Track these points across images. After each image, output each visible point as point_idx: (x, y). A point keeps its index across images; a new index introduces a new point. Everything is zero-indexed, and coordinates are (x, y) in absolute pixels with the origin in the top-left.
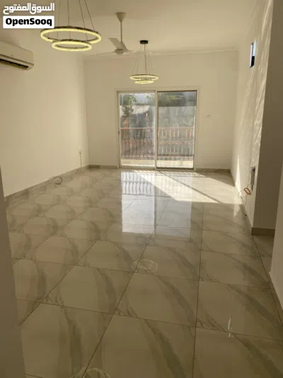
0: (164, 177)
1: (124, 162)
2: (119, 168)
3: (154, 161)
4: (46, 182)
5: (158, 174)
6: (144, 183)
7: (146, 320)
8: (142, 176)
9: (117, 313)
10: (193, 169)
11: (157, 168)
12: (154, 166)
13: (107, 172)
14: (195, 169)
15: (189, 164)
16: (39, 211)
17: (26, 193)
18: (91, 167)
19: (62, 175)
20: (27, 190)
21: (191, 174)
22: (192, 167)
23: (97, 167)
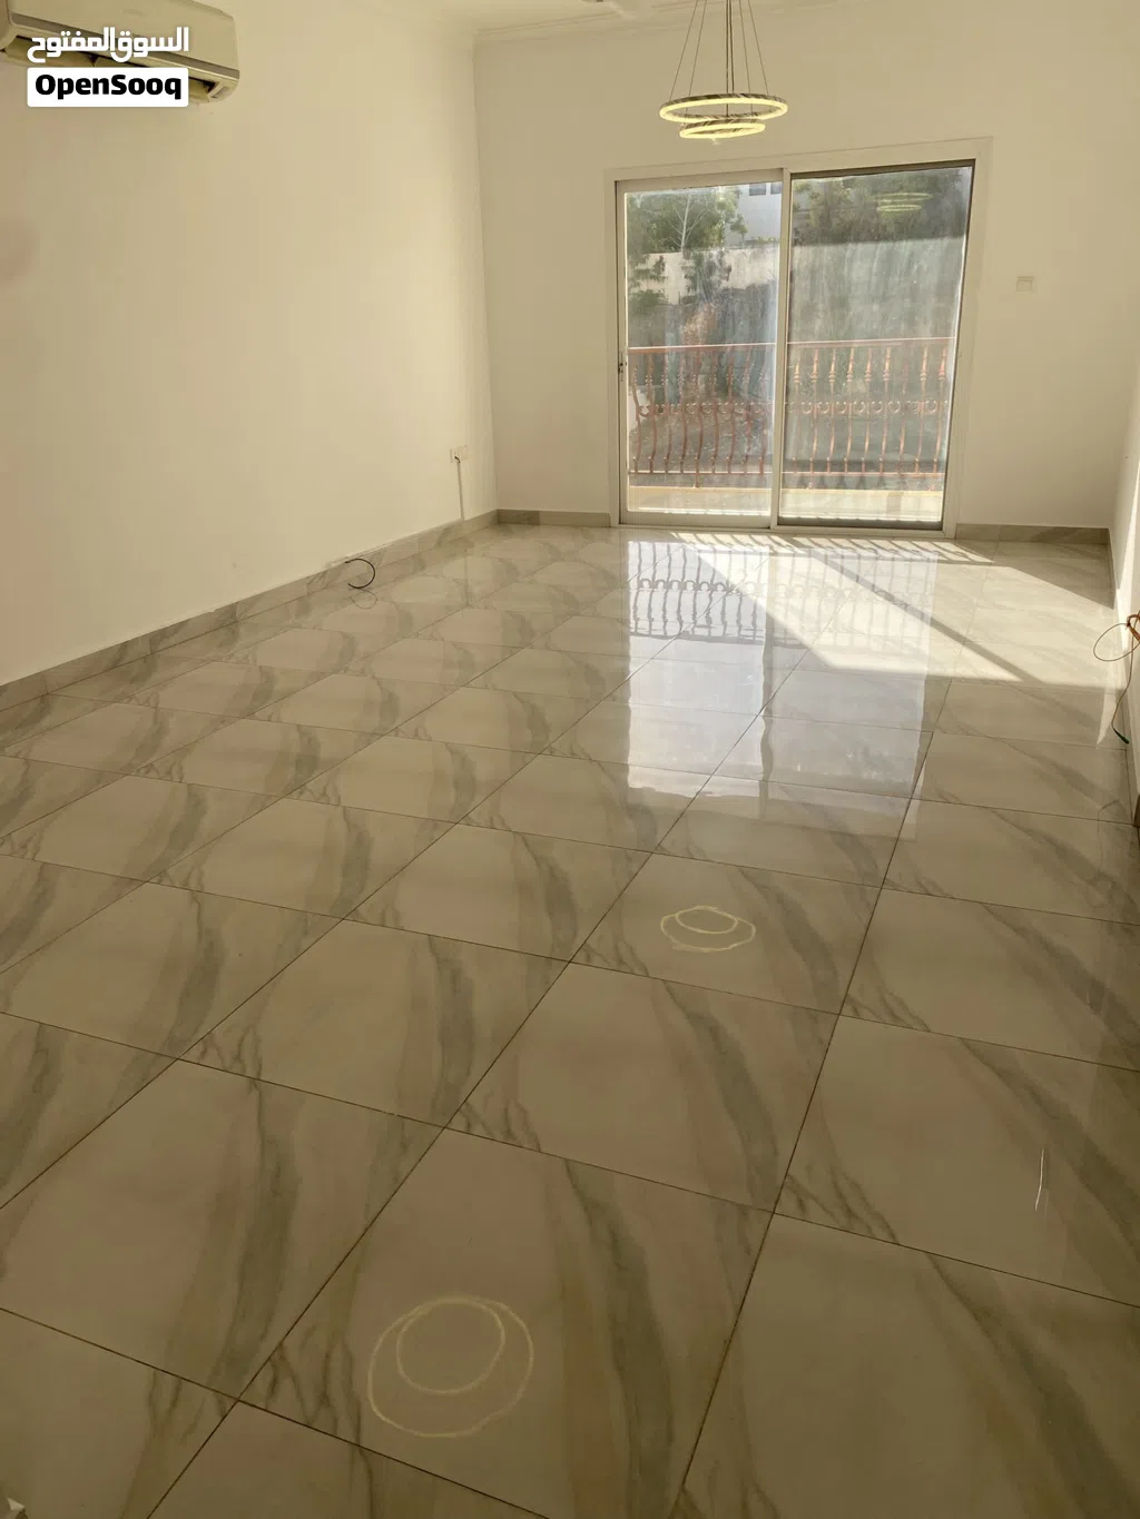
0: (802, 563)
1: (642, 500)
2: (619, 523)
3: (767, 493)
4: (310, 581)
5: (784, 547)
6: (712, 588)
7: (568, 1165)
8: (708, 558)
9: (459, 1122)
10: (938, 527)
11: (782, 522)
12: (767, 513)
13: (565, 542)
14: (949, 527)
15: (925, 504)
16: (261, 696)
17: (228, 623)
18: (504, 521)
19: (379, 554)
20: (232, 608)
21: (930, 550)
22: (935, 518)
23: (530, 520)
